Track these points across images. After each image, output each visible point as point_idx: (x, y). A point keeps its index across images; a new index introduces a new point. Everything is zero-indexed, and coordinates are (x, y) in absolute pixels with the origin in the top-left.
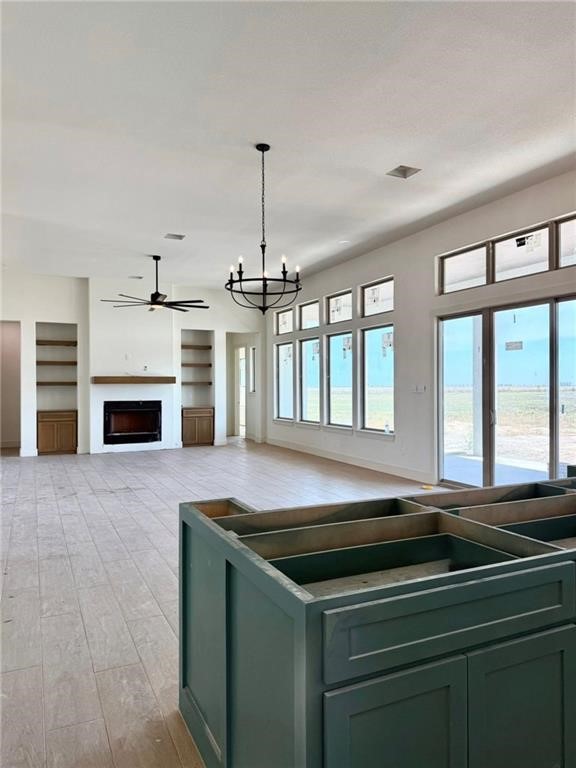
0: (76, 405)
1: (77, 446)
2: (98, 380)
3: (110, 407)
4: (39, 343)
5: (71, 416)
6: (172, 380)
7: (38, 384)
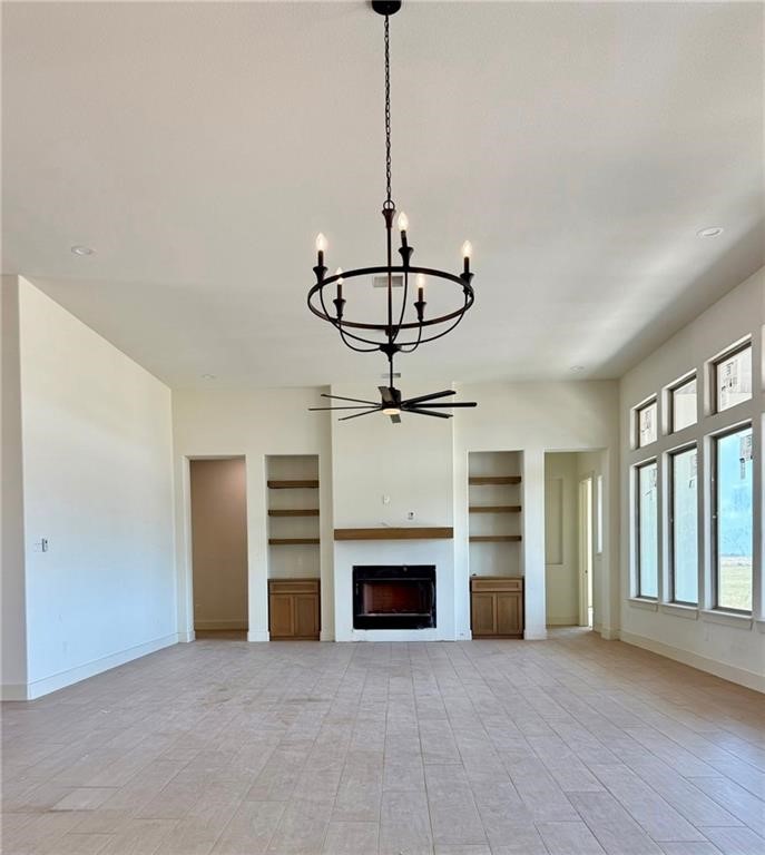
0: (319, 572)
1: (320, 629)
2: (343, 535)
3: (362, 575)
4: (271, 485)
5: (312, 587)
6: (447, 533)
7: (271, 542)
